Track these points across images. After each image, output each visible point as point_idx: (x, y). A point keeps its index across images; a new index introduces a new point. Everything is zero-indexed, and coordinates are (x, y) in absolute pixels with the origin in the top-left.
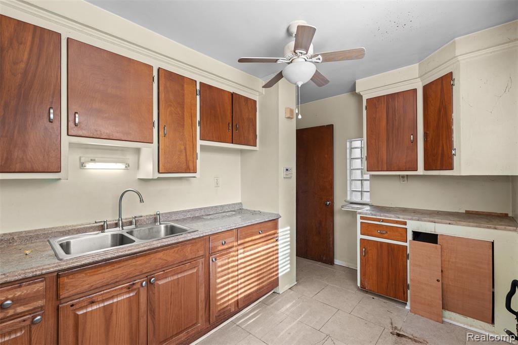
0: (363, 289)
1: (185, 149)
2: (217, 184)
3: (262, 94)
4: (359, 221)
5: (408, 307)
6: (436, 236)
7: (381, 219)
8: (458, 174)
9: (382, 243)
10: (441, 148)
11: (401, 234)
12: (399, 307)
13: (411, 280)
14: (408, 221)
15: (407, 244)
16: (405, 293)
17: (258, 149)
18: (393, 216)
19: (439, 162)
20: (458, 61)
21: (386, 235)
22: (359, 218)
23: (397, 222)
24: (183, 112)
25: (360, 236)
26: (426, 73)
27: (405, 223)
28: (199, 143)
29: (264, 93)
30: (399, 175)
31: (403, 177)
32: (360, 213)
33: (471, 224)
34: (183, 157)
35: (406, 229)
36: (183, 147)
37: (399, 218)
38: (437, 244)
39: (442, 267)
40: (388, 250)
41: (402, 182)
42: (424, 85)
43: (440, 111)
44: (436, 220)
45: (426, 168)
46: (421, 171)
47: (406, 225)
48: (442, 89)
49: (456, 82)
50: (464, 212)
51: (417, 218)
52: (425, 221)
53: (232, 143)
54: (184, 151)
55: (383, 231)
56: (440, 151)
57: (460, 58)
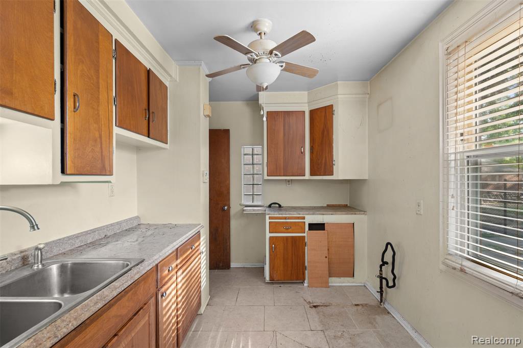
0: (273, 281)
1: (101, 137)
2: (112, 192)
3: (176, 81)
4: (268, 221)
5: (306, 285)
6: (323, 224)
7: (286, 217)
8: (337, 179)
9: (287, 238)
10: (324, 159)
11: (301, 227)
12: (300, 286)
13: (308, 262)
14: (306, 216)
15: (305, 235)
16: (304, 274)
17: (168, 148)
18: (295, 213)
19: (323, 170)
20: (338, 98)
21: (290, 230)
22: (268, 218)
23: (298, 218)
24: (98, 78)
25: (268, 235)
26: (314, 101)
27: (304, 218)
28: (117, 131)
29: (178, 80)
30: (286, 180)
31: (289, 181)
32: (269, 214)
33: (344, 213)
34: (98, 149)
35: (305, 222)
36: (97, 135)
37: (300, 214)
38: (324, 230)
39: (328, 247)
40: (292, 241)
41: (288, 186)
42: (310, 109)
43: (323, 131)
44: (324, 213)
45: (312, 174)
46: (307, 176)
47: (304, 219)
48: (325, 116)
49: (335, 113)
50: (326, 205)
51: (312, 213)
52: (317, 214)
53: (148, 137)
54: (98, 140)
55: (288, 227)
56: (324, 161)
57: (339, 96)
